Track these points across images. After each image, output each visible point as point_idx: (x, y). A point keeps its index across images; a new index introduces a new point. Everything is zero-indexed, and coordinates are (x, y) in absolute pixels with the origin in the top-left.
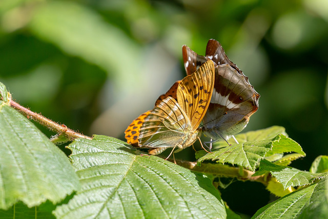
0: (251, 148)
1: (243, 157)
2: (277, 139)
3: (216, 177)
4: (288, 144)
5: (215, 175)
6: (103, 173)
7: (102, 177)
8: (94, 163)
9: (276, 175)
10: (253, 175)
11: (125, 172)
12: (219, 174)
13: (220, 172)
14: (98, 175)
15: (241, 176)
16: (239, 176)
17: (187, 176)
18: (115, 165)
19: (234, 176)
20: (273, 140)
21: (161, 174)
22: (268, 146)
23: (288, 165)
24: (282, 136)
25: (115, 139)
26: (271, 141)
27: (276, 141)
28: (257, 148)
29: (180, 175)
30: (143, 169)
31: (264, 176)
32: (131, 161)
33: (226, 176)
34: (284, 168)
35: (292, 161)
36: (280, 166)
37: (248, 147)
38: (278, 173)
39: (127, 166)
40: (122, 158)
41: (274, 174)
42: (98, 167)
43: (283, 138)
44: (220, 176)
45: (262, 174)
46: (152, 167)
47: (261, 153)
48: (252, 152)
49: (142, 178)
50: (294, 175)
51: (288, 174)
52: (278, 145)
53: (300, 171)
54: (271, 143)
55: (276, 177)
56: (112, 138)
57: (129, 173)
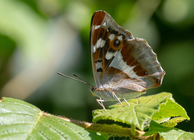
0: (141, 109)
1: (133, 116)
2: (165, 102)
3: (111, 136)
4: (174, 108)
5: (110, 135)
6: (10, 132)
7: (9, 135)
8: (3, 122)
9: (164, 135)
10: (144, 135)
11: (30, 131)
12: (113, 134)
13: (115, 132)
14: (6, 133)
15: (132, 136)
16: (131, 136)
17: (85, 136)
18: (22, 124)
19: (127, 136)
20: (161, 103)
21: (62, 133)
22: (156, 108)
23: (175, 127)
24: (169, 100)
25: (22, 101)
26: (159, 104)
27: (162, 104)
28: (146, 109)
29: (78, 134)
30: (46, 128)
31: (153, 136)
32: (36, 121)
33: (119, 136)
34: (171, 130)
35: (178, 123)
36: (167, 128)
37: (138, 108)
38: (165, 133)
39: (32, 126)
40: (28, 118)
41: (162, 134)
42: (6, 126)
43: (170, 102)
44: (114, 135)
45: (152, 134)
46: (54, 127)
47: (149, 114)
48: (141, 112)
49: (45, 136)
50: (180, 135)
51: (174, 135)
52: (165, 108)
53: (185, 132)
54: (158, 105)
55: (164, 137)
56: (19, 101)
57: (34, 132)
